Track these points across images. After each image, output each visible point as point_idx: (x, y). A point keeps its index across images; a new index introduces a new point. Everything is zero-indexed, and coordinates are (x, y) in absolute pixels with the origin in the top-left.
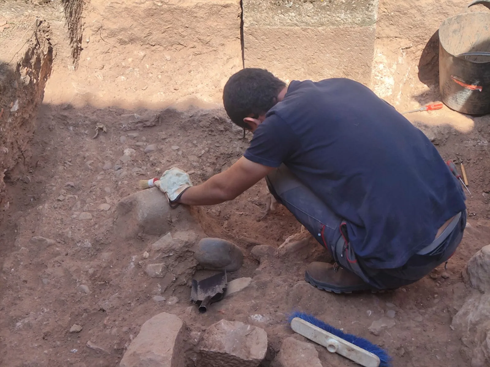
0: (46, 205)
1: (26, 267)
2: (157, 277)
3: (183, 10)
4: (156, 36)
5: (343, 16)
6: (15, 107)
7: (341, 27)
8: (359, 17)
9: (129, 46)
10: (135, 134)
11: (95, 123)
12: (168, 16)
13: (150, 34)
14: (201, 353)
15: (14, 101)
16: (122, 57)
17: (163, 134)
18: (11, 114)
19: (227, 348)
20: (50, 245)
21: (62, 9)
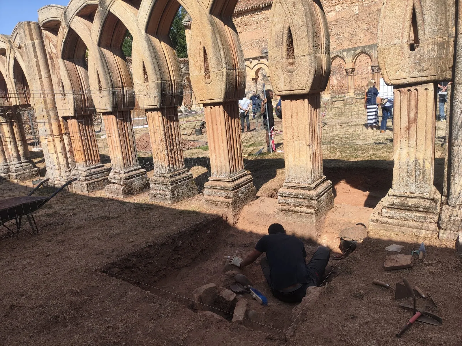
0: (208, 261)
1: (194, 273)
2: (222, 281)
3: (267, 215)
4: (259, 222)
5: (304, 220)
6: (209, 232)
7: (305, 223)
8: (310, 221)
9: (252, 224)
10: (242, 248)
11: (232, 243)
12: (263, 216)
13: (257, 221)
14: (218, 296)
15: (209, 230)
16: (248, 227)
17: (249, 249)
18: (207, 234)
19: (224, 296)
20: (202, 269)
21: (231, 209)
